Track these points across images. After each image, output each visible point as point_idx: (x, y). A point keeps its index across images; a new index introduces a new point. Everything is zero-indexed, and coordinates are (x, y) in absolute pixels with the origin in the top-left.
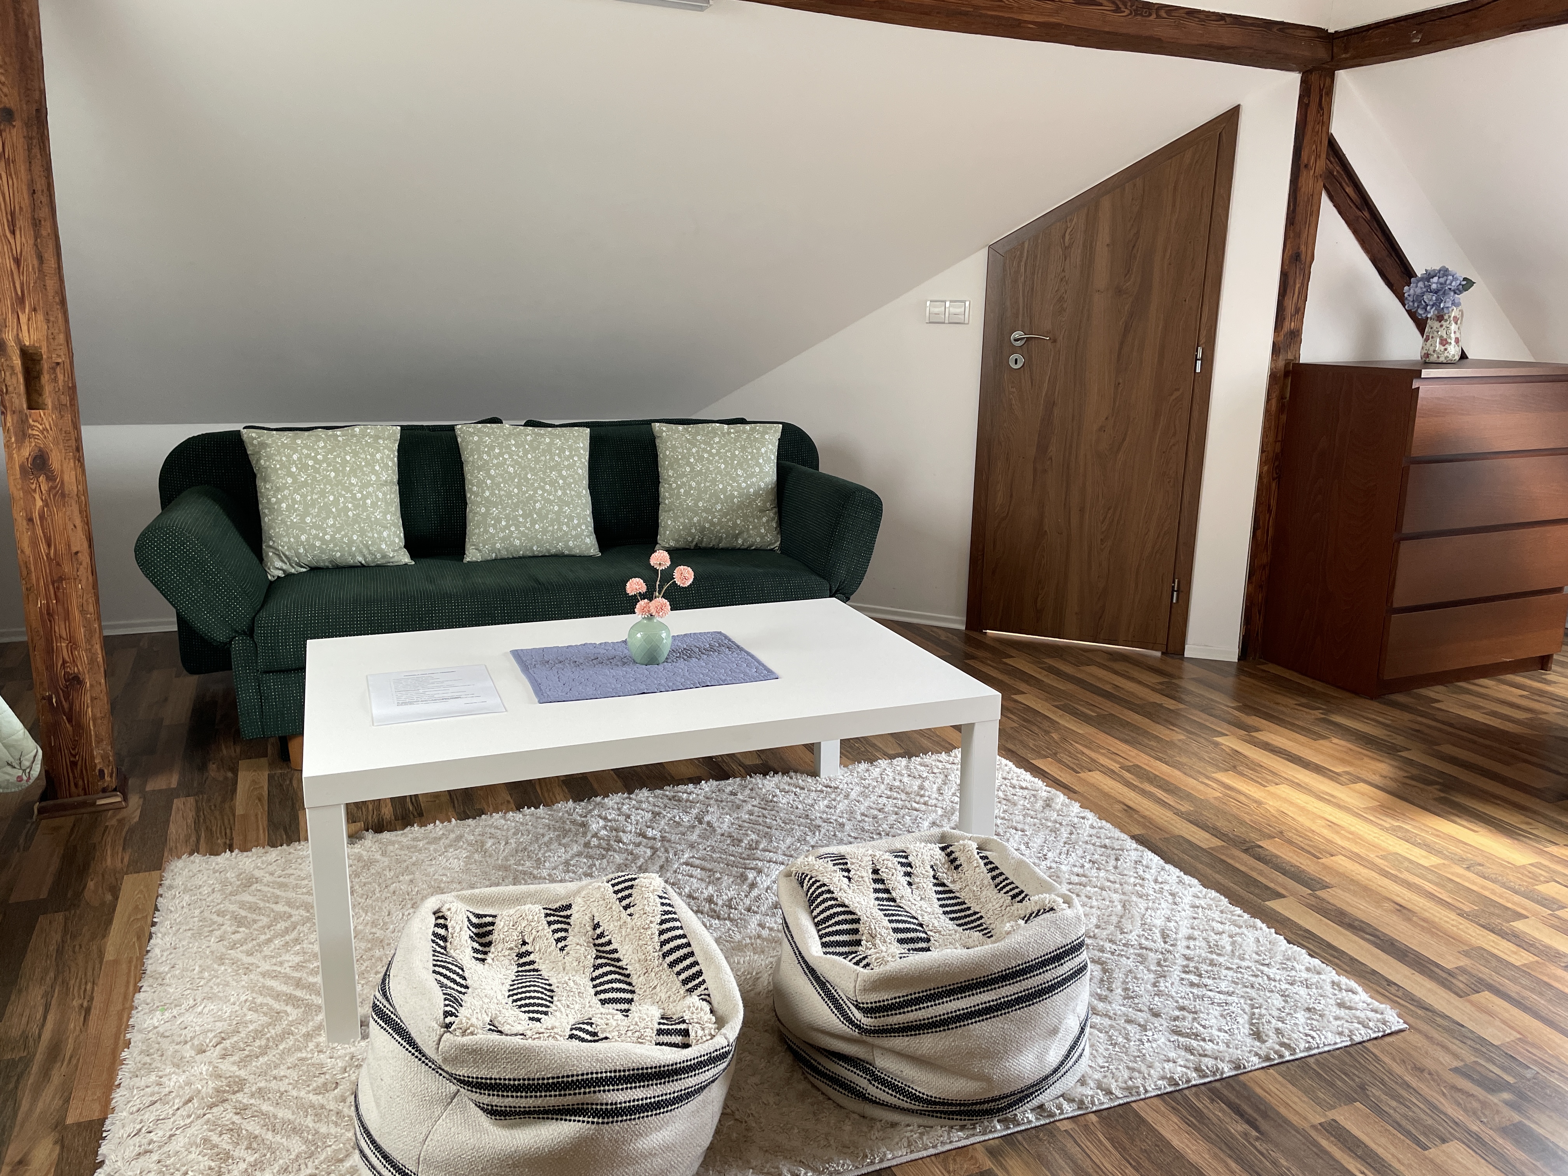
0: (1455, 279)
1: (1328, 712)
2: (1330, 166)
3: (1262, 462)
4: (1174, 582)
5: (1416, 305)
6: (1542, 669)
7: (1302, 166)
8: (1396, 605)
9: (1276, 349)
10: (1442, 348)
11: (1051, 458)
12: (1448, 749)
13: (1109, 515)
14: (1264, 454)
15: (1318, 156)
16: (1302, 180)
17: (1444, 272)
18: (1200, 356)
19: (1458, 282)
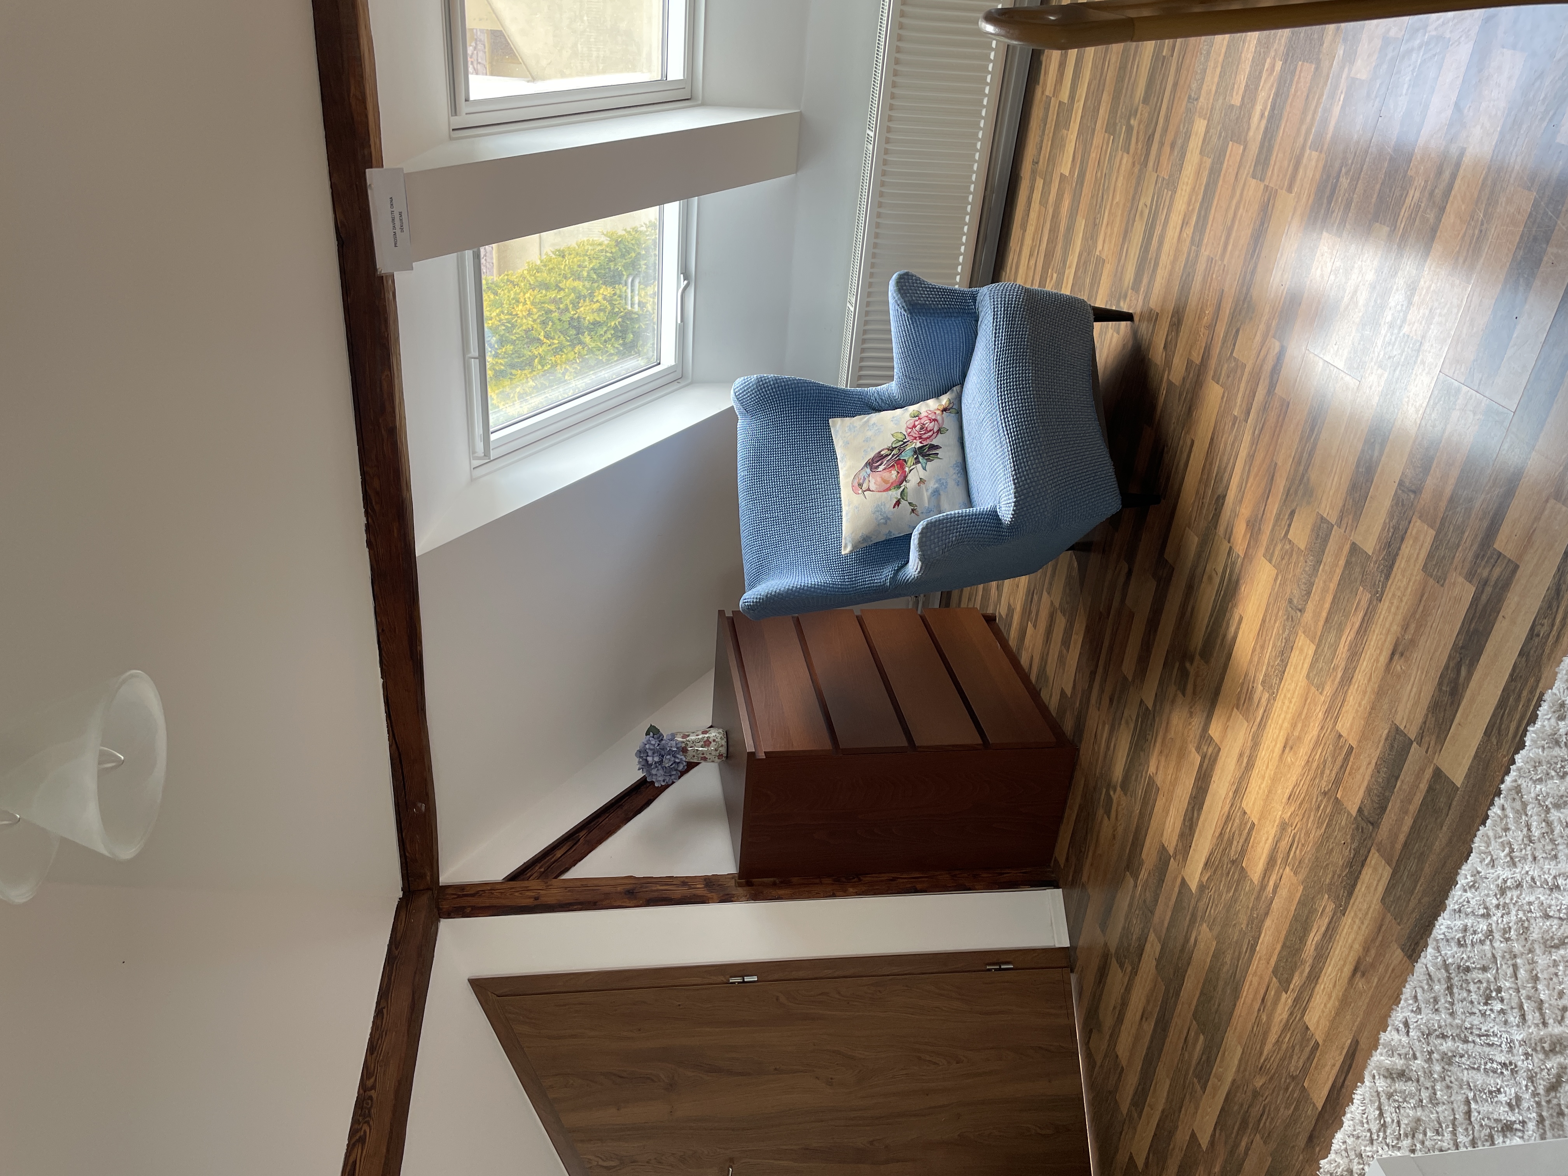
0: (649, 742)
1: (1109, 786)
2: (535, 875)
3: (845, 894)
4: (989, 970)
5: (674, 773)
6: (995, 620)
7: (536, 903)
8: (978, 740)
9: (727, 898)
10: (713, 743)
11: (871, 1143)
12: (1128, 667)
13: (928, 1058)
14: (838, 894)
15: (528, 889)
16: (551, 900)
17: (642, 754)
18: (739, 980)
19: (651, 739)
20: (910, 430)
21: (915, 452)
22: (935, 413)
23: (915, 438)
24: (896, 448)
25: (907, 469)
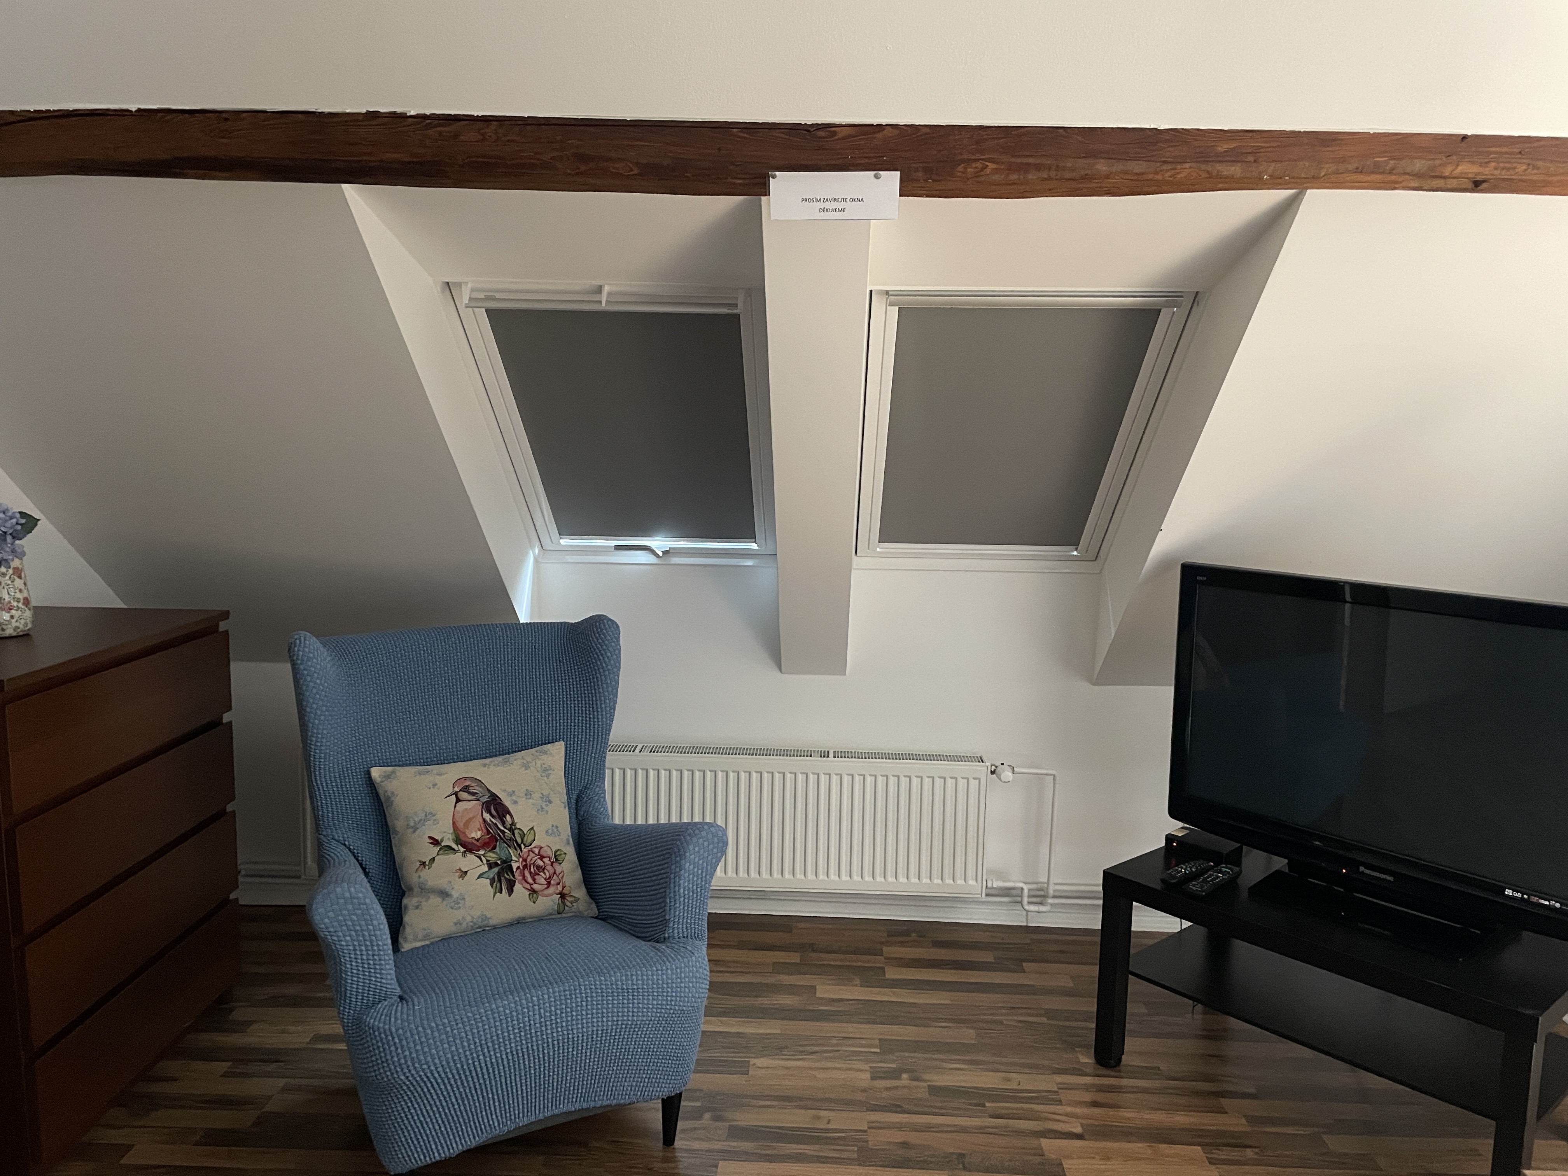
0: (10, 519)
19: (15, 521)
20: (536, 851)
21: (504, 862)
22: (559, 884)
23: (525, 860)
24: (514, 834)
25: (482, 852)
